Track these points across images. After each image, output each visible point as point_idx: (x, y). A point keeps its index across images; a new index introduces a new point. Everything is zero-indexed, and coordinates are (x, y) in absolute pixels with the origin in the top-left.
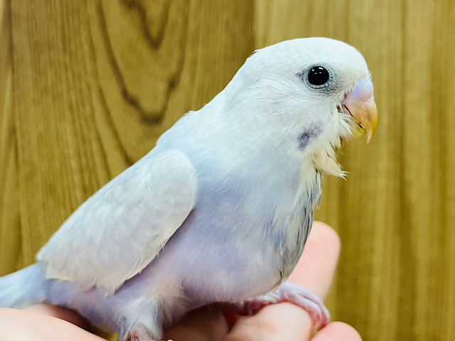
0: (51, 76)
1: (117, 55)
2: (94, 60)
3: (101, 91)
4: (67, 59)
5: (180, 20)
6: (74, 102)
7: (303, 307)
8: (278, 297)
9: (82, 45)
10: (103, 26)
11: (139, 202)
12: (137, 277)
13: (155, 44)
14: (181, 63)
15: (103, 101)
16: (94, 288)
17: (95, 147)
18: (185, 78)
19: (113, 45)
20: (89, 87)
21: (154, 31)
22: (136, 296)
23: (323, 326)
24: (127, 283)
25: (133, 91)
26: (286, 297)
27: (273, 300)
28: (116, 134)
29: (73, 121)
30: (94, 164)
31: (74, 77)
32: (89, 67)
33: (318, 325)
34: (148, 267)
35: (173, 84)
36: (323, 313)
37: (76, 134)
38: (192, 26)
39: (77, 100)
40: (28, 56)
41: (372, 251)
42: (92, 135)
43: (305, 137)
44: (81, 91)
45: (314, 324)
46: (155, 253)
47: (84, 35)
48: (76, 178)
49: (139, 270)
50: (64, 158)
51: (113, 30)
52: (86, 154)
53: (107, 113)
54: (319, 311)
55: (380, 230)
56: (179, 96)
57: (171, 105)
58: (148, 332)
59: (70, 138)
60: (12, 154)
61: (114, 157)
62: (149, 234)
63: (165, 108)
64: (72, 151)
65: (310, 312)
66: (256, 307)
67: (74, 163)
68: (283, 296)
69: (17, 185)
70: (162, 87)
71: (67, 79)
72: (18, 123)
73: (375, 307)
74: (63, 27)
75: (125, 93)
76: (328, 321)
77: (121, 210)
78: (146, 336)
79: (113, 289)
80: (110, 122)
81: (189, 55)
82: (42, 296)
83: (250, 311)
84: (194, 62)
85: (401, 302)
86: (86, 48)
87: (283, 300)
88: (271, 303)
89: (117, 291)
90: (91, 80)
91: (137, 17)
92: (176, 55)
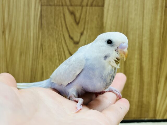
0: (51, 31)
1: (68, 26)
2: (62, 27)
3: (64, 35)
4: (56, 27)
5: (84, 17)
6: (57, 38)
7: (115, 93)
8: (109, 90)
9: (59, 23)
10: (65, 19)
11: (72, 65)
12: (71, 83)
13: (78, 23)
14: (84, 29)
15: (64, 38)
16: (61, 85)
17: (62, 50)
18: (85, 32)
19: (67, 24)
20: (61, 34)
21: (77, 20)
22: (71, 88)
23: (120, 99)
24: (69, 84)
25: (72, 35)
26: (111, 90)
27: (107, 91)
28: (67, 46)
29: (57, 43)
30: (62, 54)
31: (57, 32)
32: (61, 29)
33: (118, 98)
34: (73, 80)
35: (82, 34)
36: (120, 95)
37: (57, 46)
38: (87, 19)
39: (58, 38)
40: (46, 26)
41: (132, 78)
42: (61, 47)
43: (106, 57)
44: (59, 35)
45: (117, 97)
46: (75, 77)
47: (60, 21)
48: (57, 57)
49: (71, 81)
50: (54, 52)
51: (67, 20)
52: (60, 51)
53: (65, 41)
54: (119, 94)
55: (135, 73)
56: (83, 37)
57: (81, 39)
58: (74, 96)
59: (56, 47)
60: (41, 51)
61: (67, 52)
62: (73, 72)
63: (80, 40)
64: (56, 50)
65: (117, 95)
66: (103, 92)
67: (56, 53)
68: (110, 90)
69: (42, 58)
70: (79, 35)
71: (55, 32)
72: (43, 43)
73: (133, 93)
74: (55, 19)
75: (70, 36)
76: (121, 97)
77: (68, 66)
78: (74, 97)
79: (65, 85)
80: (66, 43)
81: (86, 26)
82: (50, 86)
83: (101, 93)
84: (88, 28)
85: (140, 92)
86: (60, 24)
87: (110, 91)
88: (107, 92)
89: (66, 86)
90: (61, 33)
91: (73, 17)
92: (83, 26)
